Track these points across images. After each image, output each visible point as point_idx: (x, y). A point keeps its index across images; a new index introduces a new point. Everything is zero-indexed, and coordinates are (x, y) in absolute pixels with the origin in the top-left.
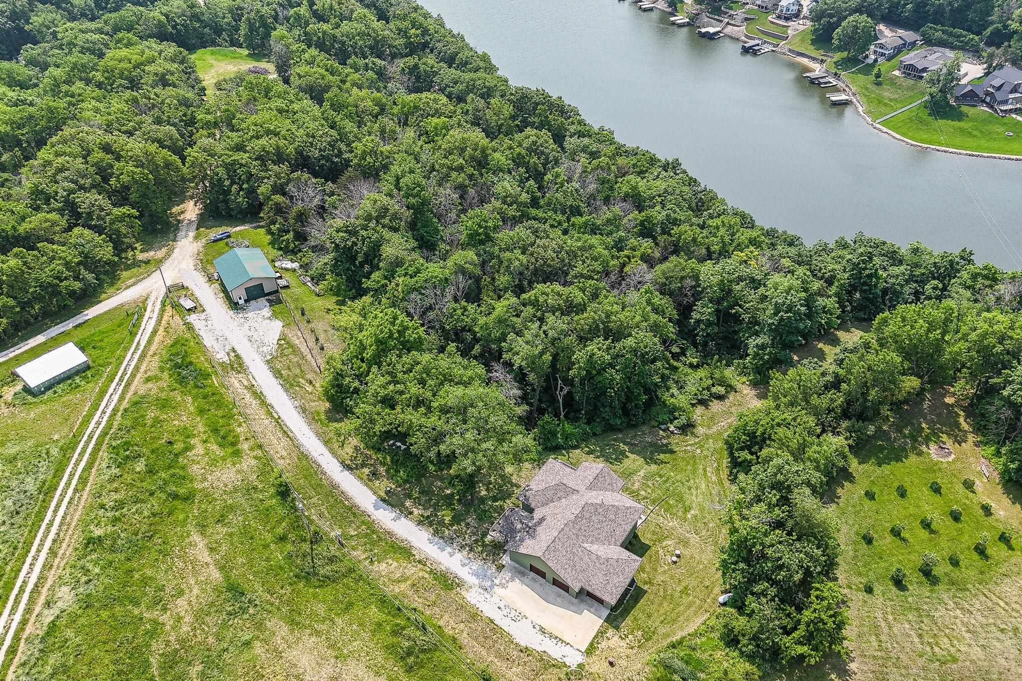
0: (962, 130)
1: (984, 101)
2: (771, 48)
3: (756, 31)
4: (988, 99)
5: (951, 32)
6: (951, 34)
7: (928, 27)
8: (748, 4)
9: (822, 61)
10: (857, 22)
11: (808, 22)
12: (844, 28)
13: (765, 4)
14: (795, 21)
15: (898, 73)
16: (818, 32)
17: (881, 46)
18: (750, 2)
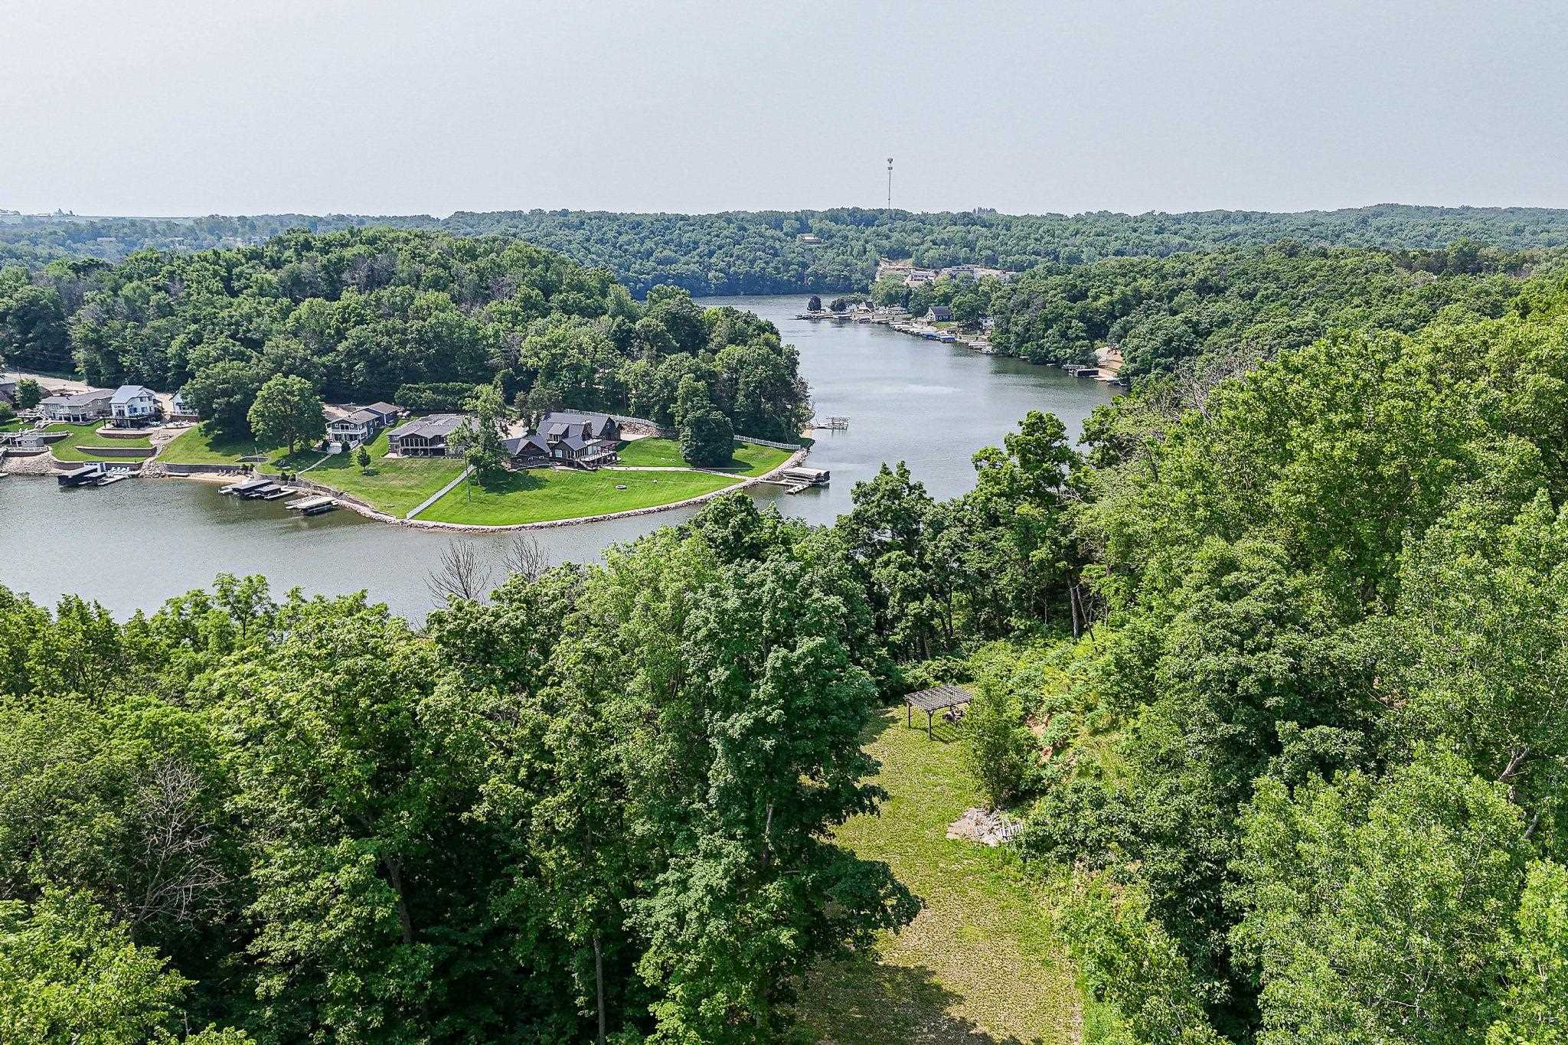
0: (553, 498)
1: (554, 459)
2: (127, 472)
3: (81, 454)
4: (559, 454)
5: (445, 389)
6: (445, 392)
7: (403, 390)
8: (40, 419)
9: (245, 468)
10: (284, 384)
11: (185, 424)
12: (265, 399)
13: (79, 413)
14: (157, 426)
15: (394, 456)
16: (213, 430)
17: (344, 424)
18: (44, 416)
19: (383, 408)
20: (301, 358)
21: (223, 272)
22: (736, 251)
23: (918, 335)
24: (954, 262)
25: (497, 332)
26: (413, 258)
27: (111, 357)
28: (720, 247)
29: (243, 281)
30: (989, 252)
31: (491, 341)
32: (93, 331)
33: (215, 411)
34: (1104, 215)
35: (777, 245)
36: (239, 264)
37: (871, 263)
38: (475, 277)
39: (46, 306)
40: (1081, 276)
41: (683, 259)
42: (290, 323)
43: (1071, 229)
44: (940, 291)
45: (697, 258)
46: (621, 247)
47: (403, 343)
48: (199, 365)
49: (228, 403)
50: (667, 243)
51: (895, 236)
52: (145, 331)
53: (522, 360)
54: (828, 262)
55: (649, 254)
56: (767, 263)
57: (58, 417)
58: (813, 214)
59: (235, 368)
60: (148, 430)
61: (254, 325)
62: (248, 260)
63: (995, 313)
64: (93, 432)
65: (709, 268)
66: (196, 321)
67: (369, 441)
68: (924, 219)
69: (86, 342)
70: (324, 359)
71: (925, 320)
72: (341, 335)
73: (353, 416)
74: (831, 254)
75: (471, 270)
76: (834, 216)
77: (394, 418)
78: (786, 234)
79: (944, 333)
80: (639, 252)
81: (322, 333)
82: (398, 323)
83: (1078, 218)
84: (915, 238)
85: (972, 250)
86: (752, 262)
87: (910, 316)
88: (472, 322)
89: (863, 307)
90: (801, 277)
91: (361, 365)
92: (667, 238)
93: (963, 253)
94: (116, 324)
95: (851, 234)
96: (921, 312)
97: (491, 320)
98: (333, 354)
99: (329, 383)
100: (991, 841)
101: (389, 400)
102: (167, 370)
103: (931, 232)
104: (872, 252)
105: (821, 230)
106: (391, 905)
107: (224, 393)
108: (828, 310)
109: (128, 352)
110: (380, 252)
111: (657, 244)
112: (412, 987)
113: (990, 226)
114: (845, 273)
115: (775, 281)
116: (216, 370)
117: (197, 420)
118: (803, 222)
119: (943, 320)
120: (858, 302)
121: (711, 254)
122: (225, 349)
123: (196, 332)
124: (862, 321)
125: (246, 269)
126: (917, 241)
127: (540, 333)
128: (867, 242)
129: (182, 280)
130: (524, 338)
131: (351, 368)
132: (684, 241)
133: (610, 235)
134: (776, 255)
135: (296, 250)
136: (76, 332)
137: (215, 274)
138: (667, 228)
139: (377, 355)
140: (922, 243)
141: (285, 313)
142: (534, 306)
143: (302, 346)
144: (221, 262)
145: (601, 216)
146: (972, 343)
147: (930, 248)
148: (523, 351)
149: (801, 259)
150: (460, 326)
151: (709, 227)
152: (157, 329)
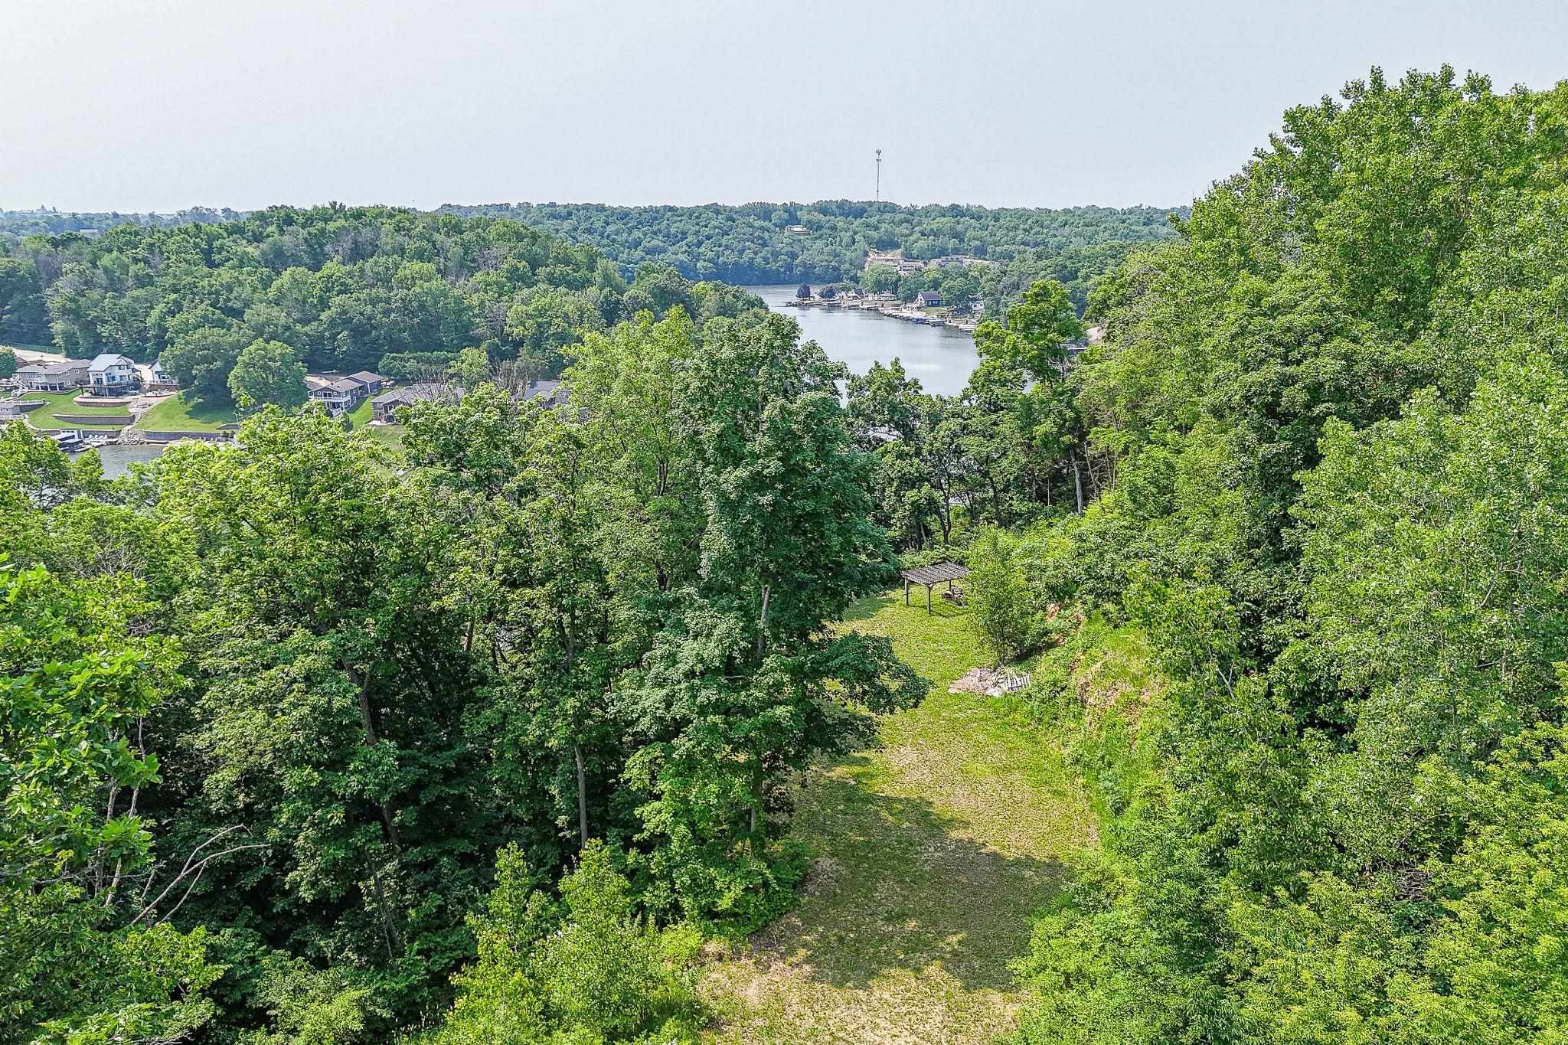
2: (105, 439)
3: (57, 422)
5: (430, 358)
7: (387, 360)
8: (16, 388)
9: (226, 436)
10: (264, 349)
11: (164, 393)
12: (246, 365)
13: (56, 381)
14: (135, 394)
15: (378, 423)
16: (193, 398)
17: (327, 392)
18: (20, 384)
19: (366, 377)
20: (283, 326)
21: (204, 246)
22: (724, 241)
23: (908, 319)
24: (943, 252)
25: (483, 302)
26: (398, 231)
27: (89, 326)
28: (708, 238)
29: (224, 253)
30: (978, 243)
31: (476, 311)
32: (72, 300)
33: (195, 377)
34: (1094, 209)
35: (766, 235)
36: (219, 237)
37: (860, 253)
38: (459, 250)
39: (23, 277)
40: (1072, 258)
41: (672, 249)
42: (272, 292)
43: (1060, 220)
44: (929, 277)
45: (685, 248)
46: (608, 236)
47: (387, 313)
48: (177, 332)
49: (209, 371)
50: (655, 233)
51: (883, 227)
52: (124, 301)
53: (507, 328)
54: (816, 253)
55: (637, 244)
56: (756, 253)
57: (34, 386)
58: (801, 207)
59: (215, 334)
60: (127, 399)
61: (235, 294)
62: (230, 234)
63: (985, 295)
64: (70, 401)
65: (698, 257)
66: (176, 291)
67: (352, 409)
68: (912, 212)
69: (64, 311)
70: (307, 328)
71: (914, 305)
72: (324, 304)
73: (335, 384)
74: (819, 244)
75: (456, 243)
76: (823, 208)
77: (378, 388)
78: (775, 225)
79: (934, 317)
80: (627, 241)
81: (304, 302)
82: (382, 292)
83: (1066, 211)
84: (903, 229)
85: (961, 241)
86: (742, 252)
87: (899, 302)
88: (457, 292)
89: (852, 294)
90: (790, 268)
91: (345, 333)
92: (655, 228)
93: (953, 243)
94: (95, 294)
95: (840, 225)
96: (910, 298)
97: (477, 291)
98: (316, 323)
99: (312, 353)
100: (996, 693)
101: (374, 370)
102: (146, 340)
103: (920, 223)
104: (861, 244)
105: (809, 221)
106: (350, 695)
107: (204, 359)
108: (817, 298)
109: (106, 322)
110: (365, 225)
111: (645, 235)
112: (376, 785)
113: (979, 218)
114: (833, 263)
115: (764, 272)
116: (196, 336)
117: (177, 388)
118: (792, 214)
119: (932, 305)
120: (847, 290)
121: (699, 244)
122: (204, 317)
123: (175, 301)
124: (851, 308)
125: (228, 242)
126: (905, 232)
127: (525, 302)
128: (855, 233)
129: (162, 253)
130: (511, 307)
131: (333, 337)
132: (672, 230)
133: (598, 225)
134: (765, 245)
135: (279, 226)
136: (54, 303)
137: (196, 245)
138: (655, 219)
139: (360, 325)
140: (911, 235)
141: (266, 283)
142: (521, 278)
143: (284, 314)
144: (202, 235)
145: (587, 207)
146: (962, 326)
147: (919, 239)
148: (508, 321)
149: (790, 249)
150: (446, 297)
151: (697, 217)
152: (136, 300)
